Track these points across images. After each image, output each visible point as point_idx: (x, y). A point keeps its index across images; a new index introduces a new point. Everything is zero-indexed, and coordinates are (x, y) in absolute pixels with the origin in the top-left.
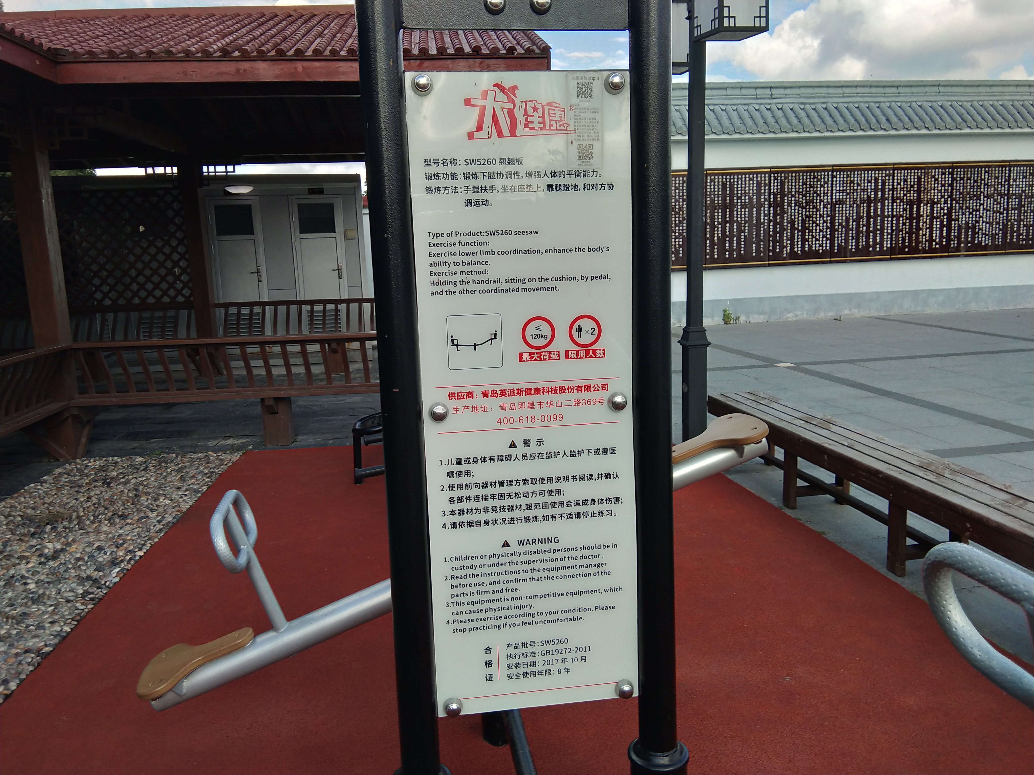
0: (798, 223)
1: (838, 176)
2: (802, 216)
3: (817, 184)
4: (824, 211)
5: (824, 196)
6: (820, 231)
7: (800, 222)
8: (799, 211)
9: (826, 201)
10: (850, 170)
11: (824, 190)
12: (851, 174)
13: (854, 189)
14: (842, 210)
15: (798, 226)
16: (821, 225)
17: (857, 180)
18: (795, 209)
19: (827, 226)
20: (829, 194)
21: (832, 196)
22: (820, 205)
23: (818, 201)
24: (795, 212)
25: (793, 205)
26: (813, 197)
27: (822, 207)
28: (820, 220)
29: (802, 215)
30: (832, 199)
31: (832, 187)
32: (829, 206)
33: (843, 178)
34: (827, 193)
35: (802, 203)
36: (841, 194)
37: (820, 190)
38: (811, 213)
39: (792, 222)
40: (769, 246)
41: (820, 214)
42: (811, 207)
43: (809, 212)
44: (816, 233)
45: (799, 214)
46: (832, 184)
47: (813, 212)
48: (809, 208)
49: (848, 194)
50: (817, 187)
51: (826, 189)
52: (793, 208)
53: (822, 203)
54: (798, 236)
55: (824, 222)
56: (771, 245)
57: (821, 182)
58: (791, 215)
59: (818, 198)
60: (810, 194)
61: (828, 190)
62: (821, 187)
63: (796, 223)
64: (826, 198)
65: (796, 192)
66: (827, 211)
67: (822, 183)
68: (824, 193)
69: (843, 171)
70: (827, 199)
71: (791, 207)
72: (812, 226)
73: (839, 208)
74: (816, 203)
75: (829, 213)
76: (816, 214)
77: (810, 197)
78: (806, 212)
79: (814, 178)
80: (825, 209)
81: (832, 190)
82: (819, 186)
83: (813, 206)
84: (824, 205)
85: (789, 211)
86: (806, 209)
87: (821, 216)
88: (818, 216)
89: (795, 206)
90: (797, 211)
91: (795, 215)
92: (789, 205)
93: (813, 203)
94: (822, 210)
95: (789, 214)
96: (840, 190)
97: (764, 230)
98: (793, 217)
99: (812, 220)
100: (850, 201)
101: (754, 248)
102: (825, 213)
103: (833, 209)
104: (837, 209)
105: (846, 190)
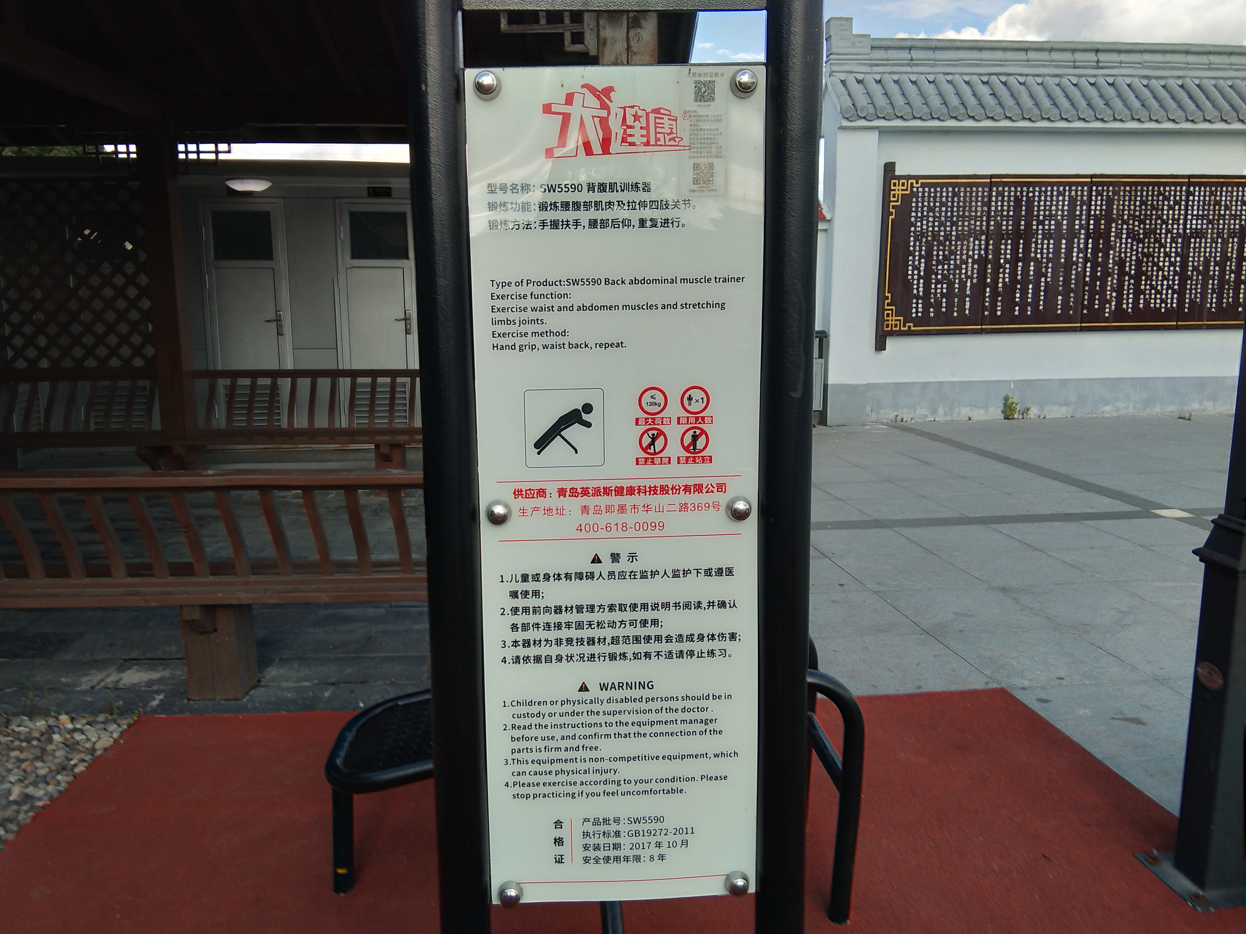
0: (1131, 265)
1: (1197, 194)
2: (1137, 255)
3: (1163, 205)
4: (1171, 248)
5: (1172, 225)
6: (1164, 278)
7: (1133, 263)
8: (1132, 245)
9: (1175, 231)
10: (1216, 184)
11: (1174, 215)
12: (1216, 191)
13: (1219, 215)
14: (1200, 247)
15: (1130, 269)
16: (1166, 269)
17: (1226, 201)
18: (1126, 244)
19: (1175, 271)
20: (1181, 222)
21: (1185, 224)
22: (1166, 238)
23: (1164, 231)
24: (1126, 248)
25: (1124, 236)
26: (1156, 224)
27: (1169, 240)
28: (1164, 261)
29: (1137, 252)
30: (1185, 229)
31: (1186, 210)
32: (1180, 240)
33: (1205, 196)
34: (1179, 219)
35: (1139, 234)
36: (1200, 222)
37: (1168, 215)
38: (1151, 250)
39: (1121, 263)
40: (1084, 299)
41: (1165, 252)
42: (1152, 240)
43: (1148, 247)
44: (1157, 281)
45: (1132, 250)
46: (1187, 206)
47: (1154, 248)
48: (1149, 243)
49: (1210, 222)
50: (1163, 210)
51: (1177, 212)
52: (1124, 241)
53: (1169, 235)
54: (1129, 284)
55: (1172, 264)
56: (1086, 297)
57: (1169, 201)
58: (1120, 252)
59: (1164, 226)
60: (1151, 220)
61: (1179, 214)
62: (1168, 211)
63: (1128, 264)
64: (1175, 226)
65: (1129, 215)
66: (1176, 248)
67: (1172, 203)
68: (1173, 219)
69: (1205, 184)
70: (1178, 229)
71: (1121, 239)
72: (1152, 271)
73: (1195, 243)
74: (1160, 234)
75: (1179, 250)
76: (1159, 252)
77: (1151, 224)
78: (1143, 248)
79: (1158, 196)
80: (1174, 245)
81: (1186, 214)
82: (1166, 208)
83: (1156, 239)
84: (1172, 238)
85: (1118, 245)
86: (1144, 244)
87: (1166, 255)
88: (1162, 255)
89: (1126, 239)
90: (1129, 246)
91: (1126, 253)
92: (1119, 236)
93: (1155, 234)
94: (1168, 245)
95: (1118, 250)
96: (1198, 215)
97: (1076, 275)
98: (1123, 255)
99: (1153, 262)
100: (1212, 233)
101: (1059, 302)
102: (1173, 250)
103: (1186, 245)
104: (1192, 245)
105: (1208, 215)
